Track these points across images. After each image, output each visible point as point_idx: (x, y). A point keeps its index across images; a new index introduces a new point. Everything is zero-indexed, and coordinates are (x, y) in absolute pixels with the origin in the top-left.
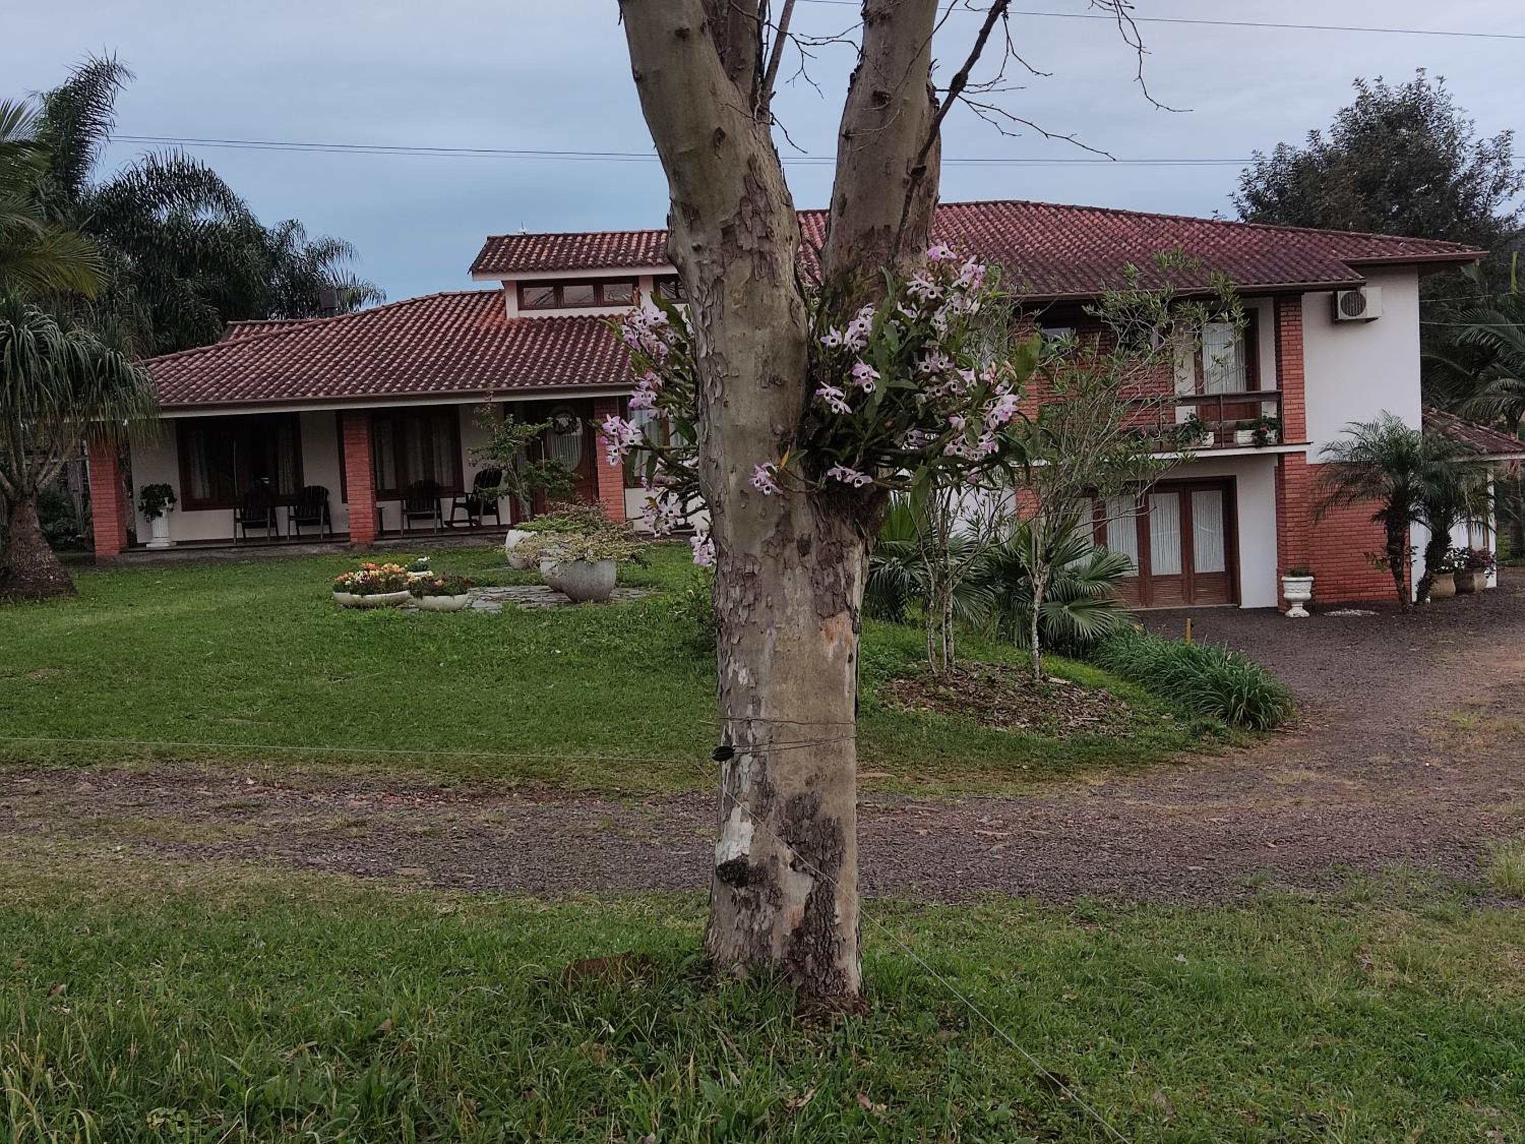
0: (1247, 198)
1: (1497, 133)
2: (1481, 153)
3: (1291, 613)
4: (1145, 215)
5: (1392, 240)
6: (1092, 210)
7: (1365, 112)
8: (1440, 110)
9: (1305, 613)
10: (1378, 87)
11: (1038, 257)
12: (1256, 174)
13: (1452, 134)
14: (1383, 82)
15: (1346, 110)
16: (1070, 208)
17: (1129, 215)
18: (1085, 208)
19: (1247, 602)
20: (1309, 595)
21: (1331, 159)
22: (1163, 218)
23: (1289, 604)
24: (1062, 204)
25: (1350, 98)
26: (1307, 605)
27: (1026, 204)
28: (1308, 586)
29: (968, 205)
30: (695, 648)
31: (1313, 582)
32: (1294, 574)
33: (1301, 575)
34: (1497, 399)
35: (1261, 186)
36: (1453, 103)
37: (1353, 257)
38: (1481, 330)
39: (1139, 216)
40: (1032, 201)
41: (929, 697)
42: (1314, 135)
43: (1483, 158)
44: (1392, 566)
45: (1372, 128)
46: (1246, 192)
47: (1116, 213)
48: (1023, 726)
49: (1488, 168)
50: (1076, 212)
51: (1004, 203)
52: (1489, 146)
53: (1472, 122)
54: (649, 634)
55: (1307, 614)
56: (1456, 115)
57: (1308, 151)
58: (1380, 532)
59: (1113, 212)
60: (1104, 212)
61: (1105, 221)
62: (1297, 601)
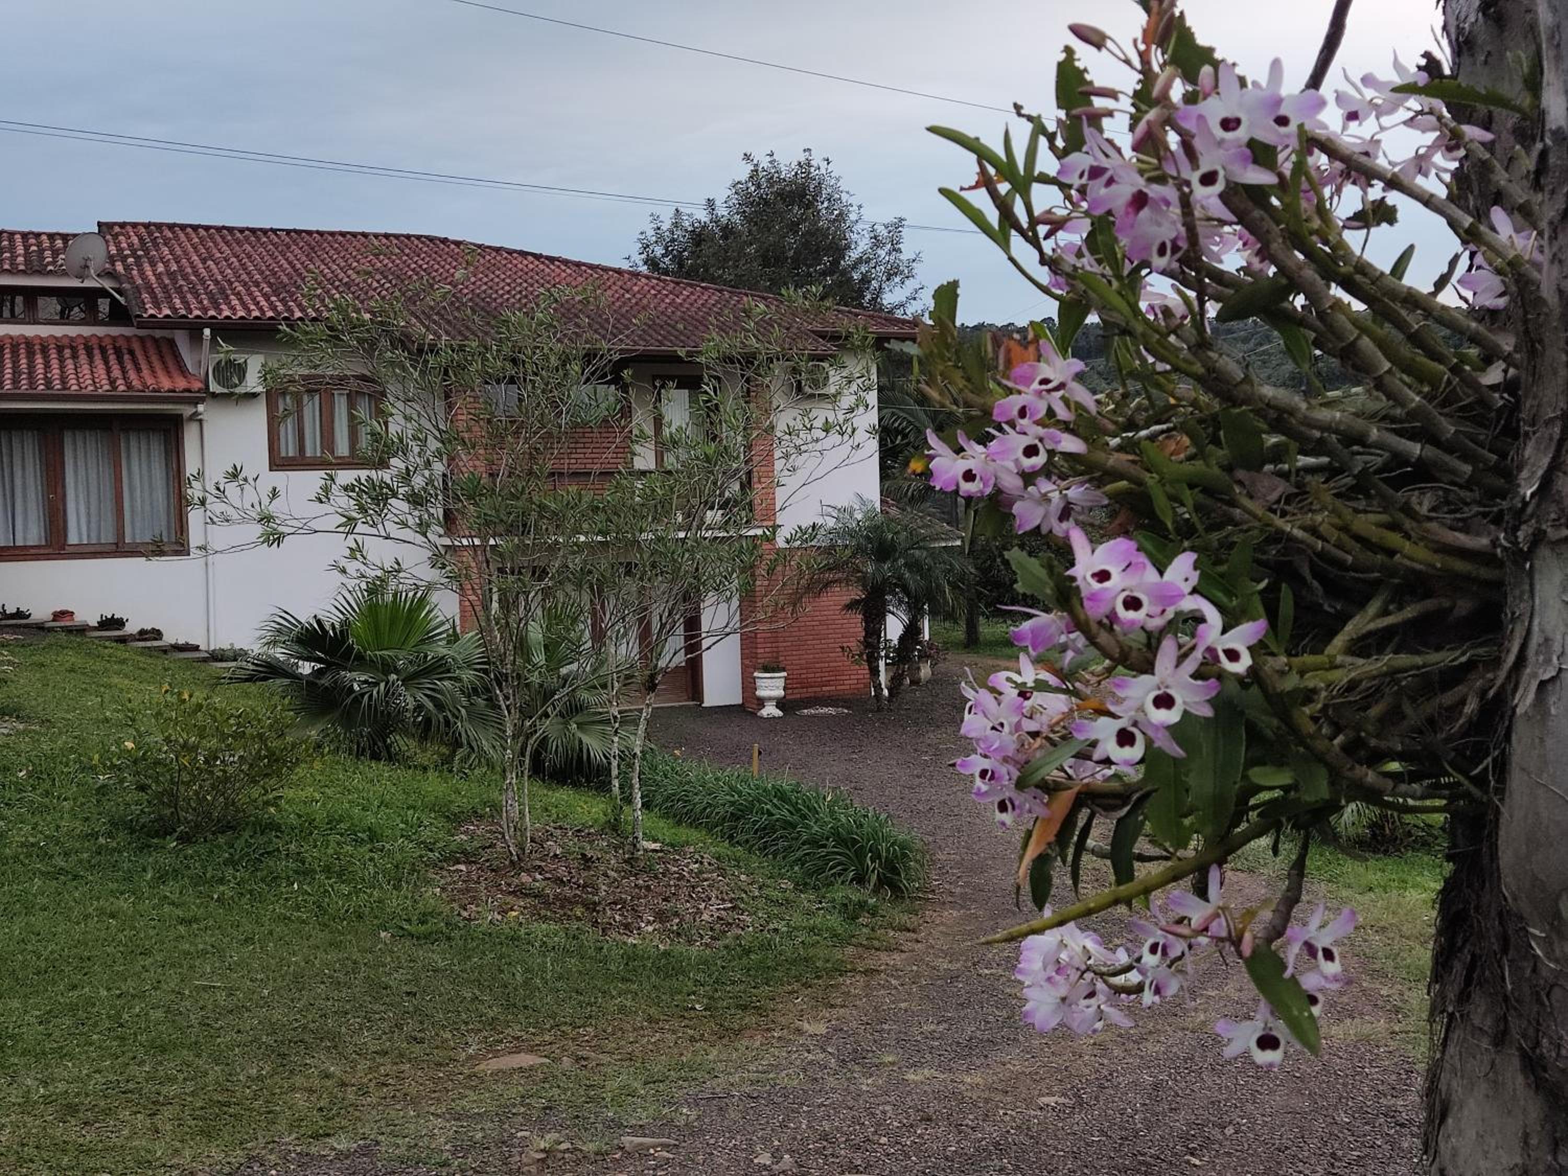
0: (645, 263)
1: (890, 218)
2: (875, 237)
3: (764, 712)
4: (584, 264)
5: (849, 312)
6: (524, 254)
7: (759, 186)
8: (829, 190)
9: (778, 713)
10: (771, 162)
11: (477, 300)
12: (654, 239)
13: (842, 217)
14: (775, 157)
15: (739, 183)
16: (498, 250)
17: (566, 262)
18: (515, 251)
19: (710, 700)
20: (782, 693)
21: (727, 231)
22: (606, 269)
23: (761, 702)
24: (487, 244)
25: (743, 172)
26: (781, 704)
27: (444, 241)
28: (781, 683)
29: (376, 236)
30: (132, 831)
31: (786, 679)
32: (766, 669)
33: (773, 670)
34: (907, 483)
35: (659, 251)
36: (843, 185)
37: (819, 328)
38: (893, 414)
39: (578, 264)
40: (451, 238)
41: (513, 893)
42: (711, 204)
43: (877, 242)
44: (868, 661)
45: (766, 202)
46: (644, 256)
47: (552, 259)
48: (650, 929)
49: (882, 253)
50: (505, 255)
51: (419, 237)
52: (882, 231)
53: (860, 207)
54: (44, 809)
55: (780, 713)
56: (844, 197)
57: (703, 219)
58: (856, 624)
59: (547, 258)
60: (537, 257)
61: (541, 267)
62: (770, 699)
